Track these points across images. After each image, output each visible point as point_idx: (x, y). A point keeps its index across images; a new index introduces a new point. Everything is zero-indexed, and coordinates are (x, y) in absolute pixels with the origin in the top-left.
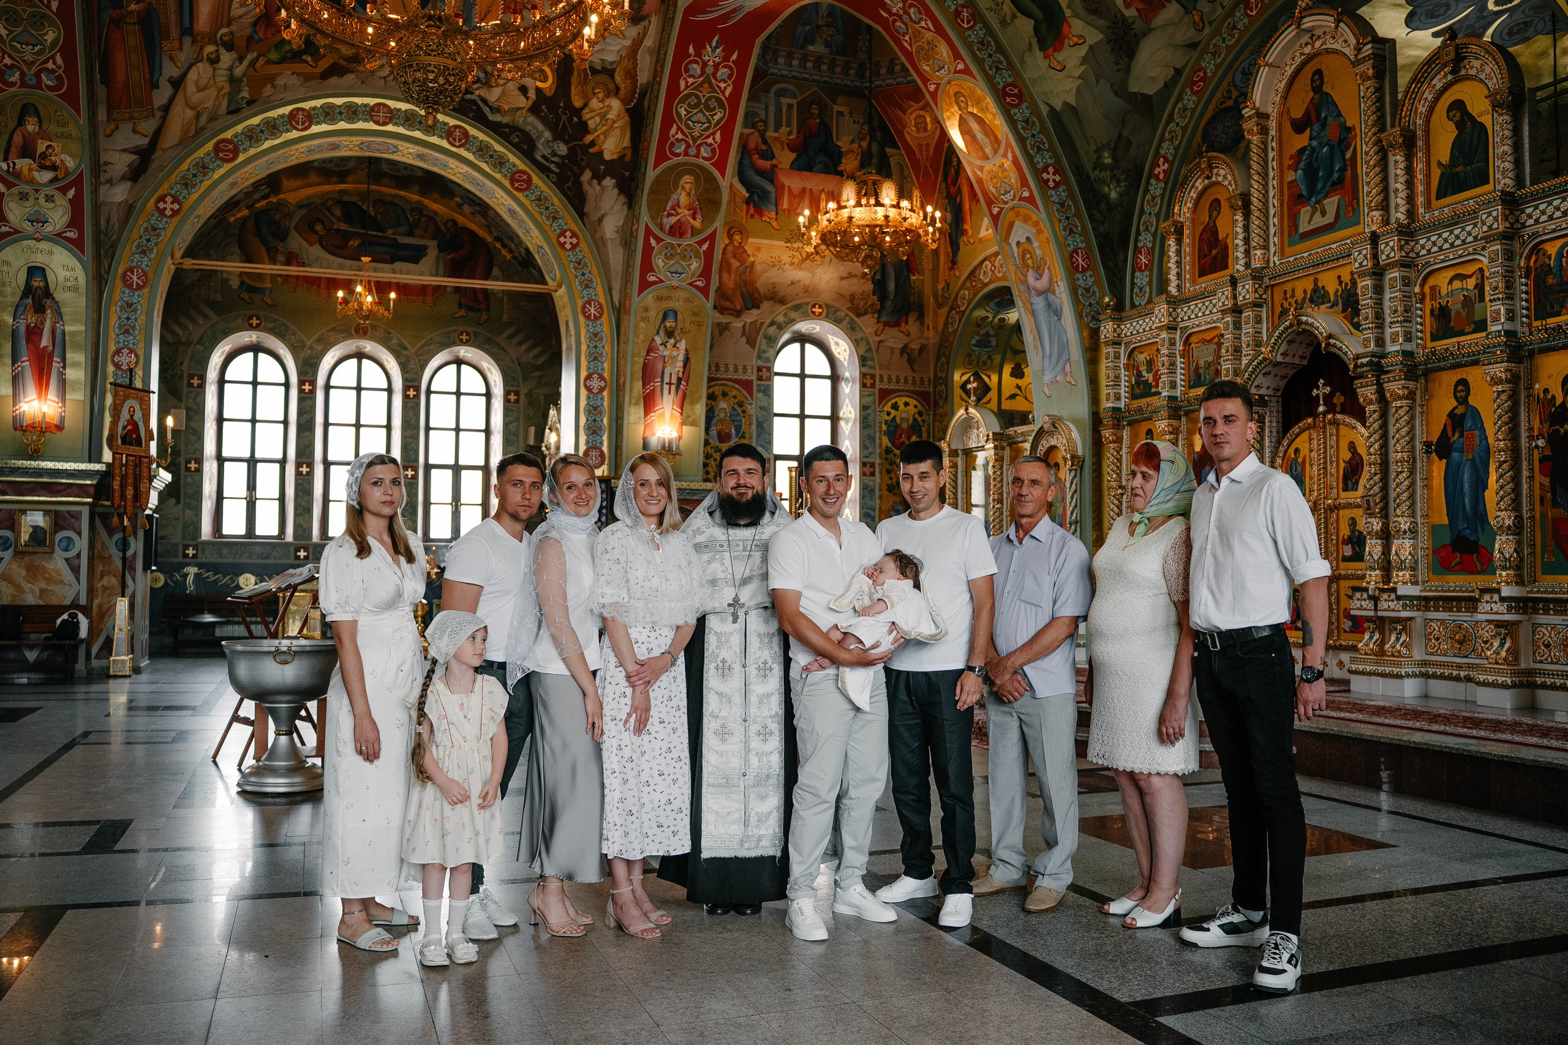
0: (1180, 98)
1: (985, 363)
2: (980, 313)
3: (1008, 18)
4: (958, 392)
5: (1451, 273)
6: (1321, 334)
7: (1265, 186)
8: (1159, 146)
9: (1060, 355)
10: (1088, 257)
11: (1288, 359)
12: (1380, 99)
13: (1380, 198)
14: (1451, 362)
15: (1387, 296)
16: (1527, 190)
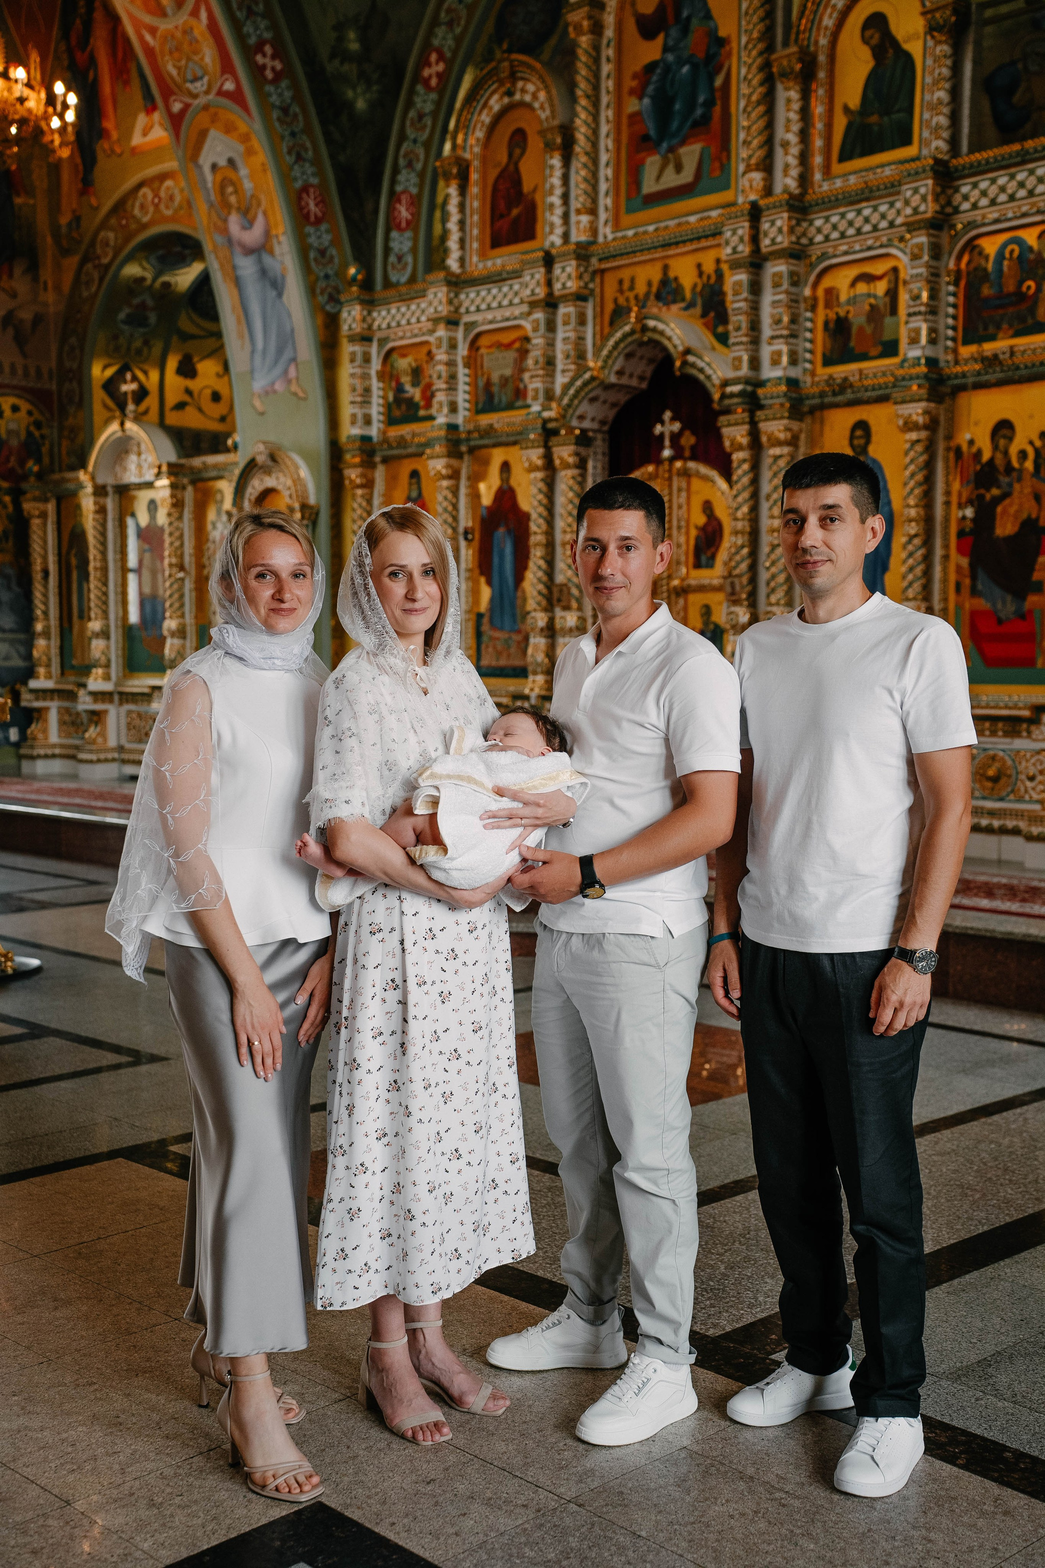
1: (139, 352)
2: (133, 270)
4: (99, 395)
5: (853, 272)
6: (675, 347)
7: (596, 117)
8: (430, 33)
9: (280, 351)
10: (323, 201)
11: (624, 381)
13: (760, 153)
14: (849, 395)
15: (768, 298)
16: (965, 159)
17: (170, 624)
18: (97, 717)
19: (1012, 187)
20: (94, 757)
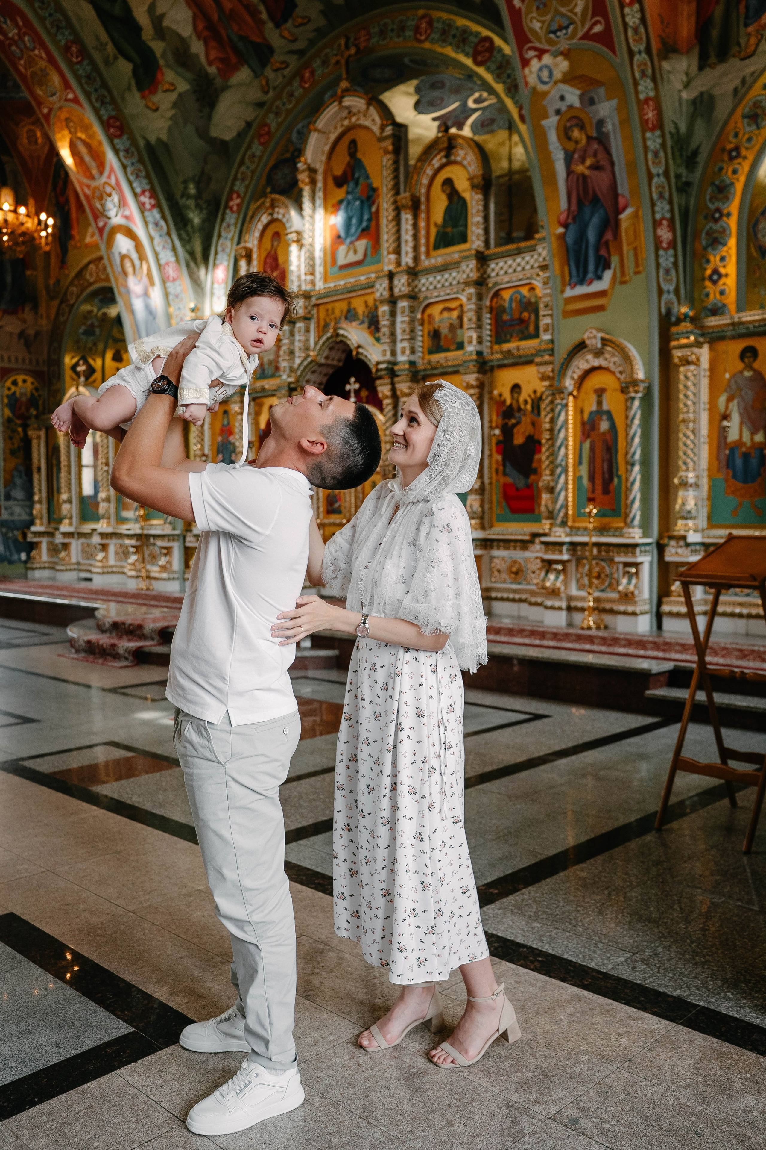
0: (249, 147)
1: (91, 349)
2: (86, 307)
3: (111, 58)
4: (68, 373)
5: (441, 306)
6: (353, 344)
7: (314, 226)
8: (233, 185)
10: (177, 269)
11: (329, 362)
12: (396, 170)
13: (394, 245)
14: (441, 370)
15: (399, 319)
16: (493, 250)
17: (102, 495)
18: (66, 546)
19: (514, 265)
20: (63, 568)
